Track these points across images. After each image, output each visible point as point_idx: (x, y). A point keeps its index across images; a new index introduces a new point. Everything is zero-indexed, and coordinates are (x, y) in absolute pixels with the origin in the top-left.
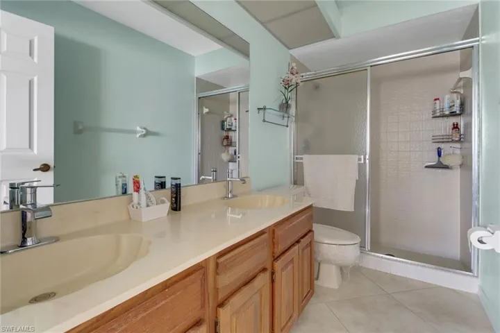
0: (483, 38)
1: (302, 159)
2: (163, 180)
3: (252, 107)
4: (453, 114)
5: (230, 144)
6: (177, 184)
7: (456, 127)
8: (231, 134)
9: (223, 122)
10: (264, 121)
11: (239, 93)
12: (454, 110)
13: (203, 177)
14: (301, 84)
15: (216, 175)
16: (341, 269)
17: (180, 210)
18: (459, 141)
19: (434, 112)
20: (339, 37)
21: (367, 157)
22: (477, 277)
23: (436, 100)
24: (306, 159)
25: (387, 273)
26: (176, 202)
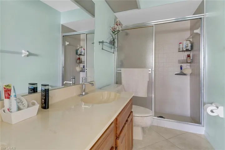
0: (206, 14)
1: (120, 70)
2: (35, 86)
3: (96, 41)
4: (187, 50)
5: (81, 62)
6: (46, 90)
7: (189, 56)
8: (81, 57)
9: (77, 50)
10: (103, 49)
11: (86, 34)
12: (188, 48)
13: (66, 82)
14: (121, 31)
15: (74, 81)
16: (143, 129)
17: (48, 108)
18: (190, 63)
19: (179, 49)
20: (140, 9)
21: (153, 70)
22: (204, 126)
23: (180, 43)
24: (123, 70)
25: (163, 127)
26: (45, 103)
